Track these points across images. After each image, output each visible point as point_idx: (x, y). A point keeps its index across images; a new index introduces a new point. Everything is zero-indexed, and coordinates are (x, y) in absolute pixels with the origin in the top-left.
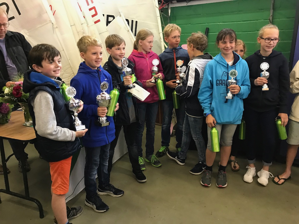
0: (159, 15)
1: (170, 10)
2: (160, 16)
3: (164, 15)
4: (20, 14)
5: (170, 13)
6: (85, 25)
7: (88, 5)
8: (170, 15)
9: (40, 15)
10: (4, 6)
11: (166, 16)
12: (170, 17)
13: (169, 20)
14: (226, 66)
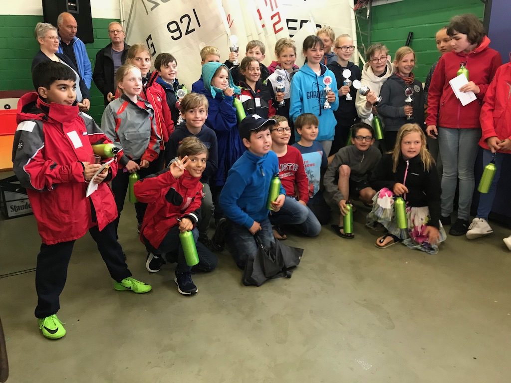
0: (354, 18)
1: (368, 10)
2: (356, 19)
3: (362, 17)
4: (200, 26)
5: (368, 14)
6: (262, 35)
7: (273, 10)
8: (368, 17)
9: (217, 26)
10: (187, 18)
11: (364, 18)
12: (371, 20)
13: (369, 23)
14: (314, 76)
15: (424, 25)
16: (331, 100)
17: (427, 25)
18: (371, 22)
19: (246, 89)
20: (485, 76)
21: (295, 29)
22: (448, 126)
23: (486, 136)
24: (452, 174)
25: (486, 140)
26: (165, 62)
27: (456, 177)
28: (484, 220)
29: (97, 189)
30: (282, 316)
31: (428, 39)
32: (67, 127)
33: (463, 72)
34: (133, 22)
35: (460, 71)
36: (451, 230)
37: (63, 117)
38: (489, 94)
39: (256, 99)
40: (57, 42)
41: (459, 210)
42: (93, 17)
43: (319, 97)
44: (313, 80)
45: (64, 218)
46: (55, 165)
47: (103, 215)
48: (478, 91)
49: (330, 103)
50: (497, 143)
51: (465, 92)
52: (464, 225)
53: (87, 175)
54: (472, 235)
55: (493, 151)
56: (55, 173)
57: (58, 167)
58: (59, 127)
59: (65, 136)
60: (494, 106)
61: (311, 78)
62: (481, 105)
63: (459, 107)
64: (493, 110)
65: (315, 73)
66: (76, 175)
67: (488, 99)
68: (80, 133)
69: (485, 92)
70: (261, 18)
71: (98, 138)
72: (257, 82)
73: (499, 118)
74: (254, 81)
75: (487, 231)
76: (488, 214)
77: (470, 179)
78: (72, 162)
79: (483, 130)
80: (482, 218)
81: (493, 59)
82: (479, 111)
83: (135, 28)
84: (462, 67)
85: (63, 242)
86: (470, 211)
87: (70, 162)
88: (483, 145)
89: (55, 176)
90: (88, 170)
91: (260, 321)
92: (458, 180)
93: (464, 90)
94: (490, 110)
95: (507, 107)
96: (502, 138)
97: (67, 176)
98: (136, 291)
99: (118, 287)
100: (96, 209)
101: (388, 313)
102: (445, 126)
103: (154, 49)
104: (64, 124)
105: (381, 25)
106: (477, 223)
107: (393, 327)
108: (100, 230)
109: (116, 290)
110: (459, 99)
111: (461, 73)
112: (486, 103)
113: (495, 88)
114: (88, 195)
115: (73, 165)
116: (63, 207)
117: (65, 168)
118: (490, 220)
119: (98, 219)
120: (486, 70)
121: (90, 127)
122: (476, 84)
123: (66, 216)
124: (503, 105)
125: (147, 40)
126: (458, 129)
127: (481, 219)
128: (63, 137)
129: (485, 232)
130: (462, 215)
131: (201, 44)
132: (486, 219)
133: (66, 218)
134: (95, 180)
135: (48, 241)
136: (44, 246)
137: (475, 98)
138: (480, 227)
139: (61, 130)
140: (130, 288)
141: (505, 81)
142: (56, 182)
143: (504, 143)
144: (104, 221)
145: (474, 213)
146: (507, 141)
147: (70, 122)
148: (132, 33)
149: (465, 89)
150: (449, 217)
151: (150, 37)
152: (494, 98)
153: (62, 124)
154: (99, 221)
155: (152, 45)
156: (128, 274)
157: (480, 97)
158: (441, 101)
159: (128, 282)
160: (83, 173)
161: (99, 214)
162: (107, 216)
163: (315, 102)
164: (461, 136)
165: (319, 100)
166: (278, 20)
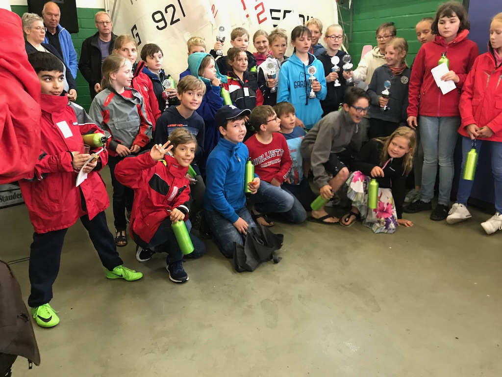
2: (338, 9)
3: (344, 7)
4: (184, 16)
5: (350, 5)
6: (247, 25)
8: (350, 7)
9: (202, 16)
11: (346, 8)
12: (353, 10)
13: (351, 13)
14: (302, 66)
15: (404, 16)
16: (316, 89)
17: (407, 16)
18: (353, 13)
19: (234, 79)
20: (464, 66)
21: (278, 19)
22: (429, 115)
23: (465, 124)
24: (433, 161)
25: (466, 128)
26: (150, 53)
27: (436, 164)
28: (463, 206)
29: (86, 178)
30: (271, 301)
31: (408, 29)
32: (57, 117)
33: (444, 61)
34: (118, 11)
35: (441, 60)
36: (431, 215)
37: (52, 107)
38: (468, 83)
39: (244, 88)
40: (43, 33)
41: (439, 196)
42: (77, 7)
43: (306, 87)
44: (301, 70)
45: (54, 207)
46: (44, 155)
47: (93, 205)
48: (458, 80)
49: (316, 93)
50: (476, 131)
51: (446, 81)
52: (444, 210)
53: (76, 164)
54: (452, 220)
55: (473, 138)
56: (43, 163)
57: (47, 157)
58: (49, 118)
59: (54, 126)
60: (472, 94)
61: (298, 67)
62: (460, 94)
63: (440, 96)
64: (471, 99)
65: (303, 62)
66: (64, 164)
67: (467, 88)
68: (70, 123)
69: (463, 81)
70: (245, 8)
71: (89, 128)
72: (244, 72)
73: (477, 106)
74: (241, 72)
75: (467, 216)
76: (467, 199)
77: (450, 165)
78: (62, 151)
79: (463, 118)
80: (461, 203)
81: (472, 49)
82: (458, 100)
83: (119, 18)
84: (443, 56)
85: (54, 231)
86: (449, 196)
87: (59, 151)
88: (462, 133)
89: (44, 166)
90: (77, 160)
91: (250, 306)
92: (439, 167)
93: (445, 79)
94: (469, 98)
95: (485, 96)
96: (481, 126)
97: (56, 165)
98: (127, 279)
99: (110, 276)
100: (86, 198)
101: (374, 296)
102: (426, 114)
103: (139, 38)
104: (53, 114)
105: (362, 16)
106: (456, 208)
107: (379, 310)
108: (90, 219)
109: (108, 278)
110: (439, 88)
111: (442, 63)
112: (465, 92)
113: (474, 77)
114: (78, 184)
115: (62, 155)
116: (53, 196)
117: (54, 158)
118: (469, 205)
119: (88, 208)
120: (464, 61)
121: (81, 117)
122: (456, 73)
123: (56, 205)
124: (481, 93)
125: (132, 30)
126: (438, 117)
127: (460, 205)
128: (52, 126)
129: (464, 217)
130: (443, 200)
131: (186, 34)
132: (465, 205)
133: (57, 207)
134: (84, 170)
135: (39, 229)
136: (36, 235)
137: (455, 87)
138: (459, 212)
139: (50, 120)
140: (122, 276)
141: (483, 70)
142: (45, 171)
143: (482, 130)
144: (95, 210)
145: (454, 199)
146: (485, 129)
147: (59, 112)
148: (117, 23)
149: (446, 77)
150: (430, 203)
151: (135, 27)
152: (472, 87)
153: (51, 114)
154: (89, 211)
155: (137, 35)
156: (119, 263)
157: (459, 86)
158: (422, 90)
159: (119, 270)
160: (72, 163)
161: (89, 203)
162: (98, 205)
163: (301, 91)
164: (442, 125)
165: (306, 90)
166: (261, 10)
